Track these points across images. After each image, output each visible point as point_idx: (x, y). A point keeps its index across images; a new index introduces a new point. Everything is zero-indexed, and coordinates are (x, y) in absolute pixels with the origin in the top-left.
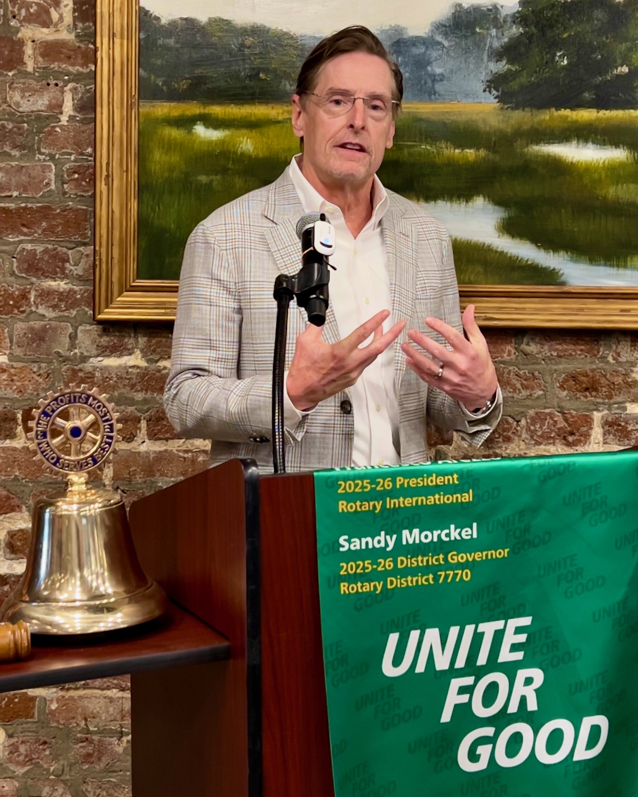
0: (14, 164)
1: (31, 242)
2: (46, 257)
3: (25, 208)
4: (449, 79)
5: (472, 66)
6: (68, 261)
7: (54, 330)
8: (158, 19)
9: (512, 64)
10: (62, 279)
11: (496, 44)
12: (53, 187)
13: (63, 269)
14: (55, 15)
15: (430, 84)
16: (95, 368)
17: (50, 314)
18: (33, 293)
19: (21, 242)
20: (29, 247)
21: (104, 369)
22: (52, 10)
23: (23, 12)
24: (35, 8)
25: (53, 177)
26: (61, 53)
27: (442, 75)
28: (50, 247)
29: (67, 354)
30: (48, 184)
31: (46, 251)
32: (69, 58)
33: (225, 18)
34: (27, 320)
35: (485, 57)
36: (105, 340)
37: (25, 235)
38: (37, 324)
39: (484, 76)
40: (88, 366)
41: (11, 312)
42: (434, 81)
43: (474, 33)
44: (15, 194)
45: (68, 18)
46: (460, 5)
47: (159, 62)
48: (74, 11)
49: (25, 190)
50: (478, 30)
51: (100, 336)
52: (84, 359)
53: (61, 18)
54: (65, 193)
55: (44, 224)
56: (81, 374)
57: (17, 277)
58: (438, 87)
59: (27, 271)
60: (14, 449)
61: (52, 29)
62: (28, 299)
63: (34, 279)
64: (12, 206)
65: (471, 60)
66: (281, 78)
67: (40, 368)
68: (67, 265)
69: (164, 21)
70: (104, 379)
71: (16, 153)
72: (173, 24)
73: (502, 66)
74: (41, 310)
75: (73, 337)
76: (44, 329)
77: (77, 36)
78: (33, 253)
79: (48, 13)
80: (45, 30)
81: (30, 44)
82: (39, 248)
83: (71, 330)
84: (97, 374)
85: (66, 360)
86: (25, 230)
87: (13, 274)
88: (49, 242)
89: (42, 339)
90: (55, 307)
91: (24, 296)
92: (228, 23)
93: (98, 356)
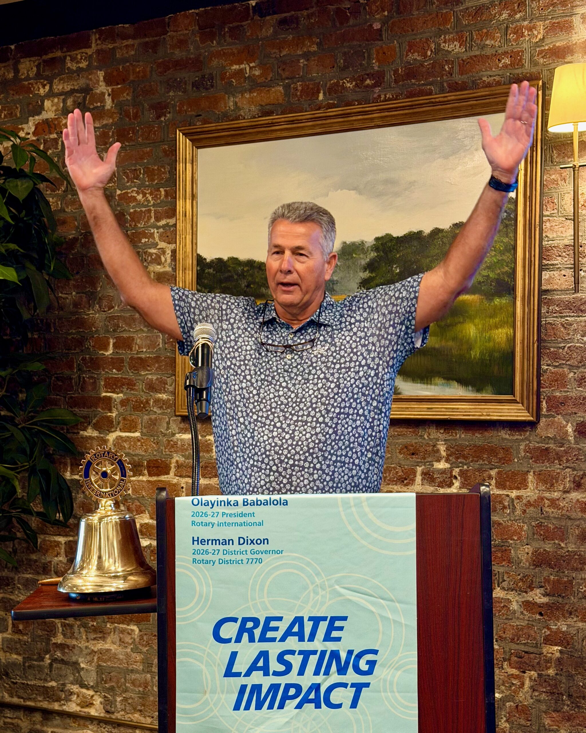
0: (144, 335)
1: (151, 374)
2: (157, 382)
3: (149, 357)
4: (341, 283)
5: (352, 275)
6: (167, 384)
7: (160, 419)
8: (205, 259)
9: (372, 273)
10: (164, 393)
11: (363, 262)
12: (161, 346)
13: (164, 388)
14: (163, 259)
15: (331, 286)
16: (178, 439)
17: (159, 411)
18: (152, 400)
19: (147, 374)
20: (150, 377)
21: (182, 440)
22: (162, 256)
23: (149, 258)
24: (155, 255)
25: (161, 341)
26: (165, 278)
27: (337, 281)
28: (159, 377)
29: (166, 432)
30: (159, 345)
31: (157, 379)
32: (169, 280)
33: (235, 256)
34: (148, 414)
35: (358, 270)
36: (182, 425)
37: (148, 371)
38: (153, 417)
39: (358, 281)
40: (174, 439)
41: (142, 410)
42: (333, 284)
43: (352, 257)
44: (144, 350)
45: (169, 260)
46: (345, 243)
47: (206, 281)
48: (171, 256)
49: (149, 348)
50: (354, 255)
51: (181, 423)
52: (173, 435)
53: (166, 260)
54: (166, 349)
55: (157, 365)
56: (172, 443)
57: (145, 392)
58: (335, 287)
59: (149, 389)
60: (143, 481)
61: (162, 266)
62: (149, 404)
63: (152, 393)
64: (143, 356)
65: (351, 272)
66: (261, 286)
67: (154, 439)
68: (167, 386)
69: (208, 260)
70: (183, 445)
71: (145, 329)
72: (212, 261)
73: (366, 275)
74: (155, 410)
75: (168, 423)
76: (156, 419)
77: (173, 269)
78: (151, 380)
79: (160, 258)
80: (159, 267)
81: (152, 274)
82: (155, 378)
83: (167, 420)
84: (179, 443)
85: (165, 435)
86: (149, 368)
87: (143, 391)
88: (158, 374)
89: (155, 424)
90: (161, 408)
91: (147, 402)
92: (236, 259)
93: (179, 433)
